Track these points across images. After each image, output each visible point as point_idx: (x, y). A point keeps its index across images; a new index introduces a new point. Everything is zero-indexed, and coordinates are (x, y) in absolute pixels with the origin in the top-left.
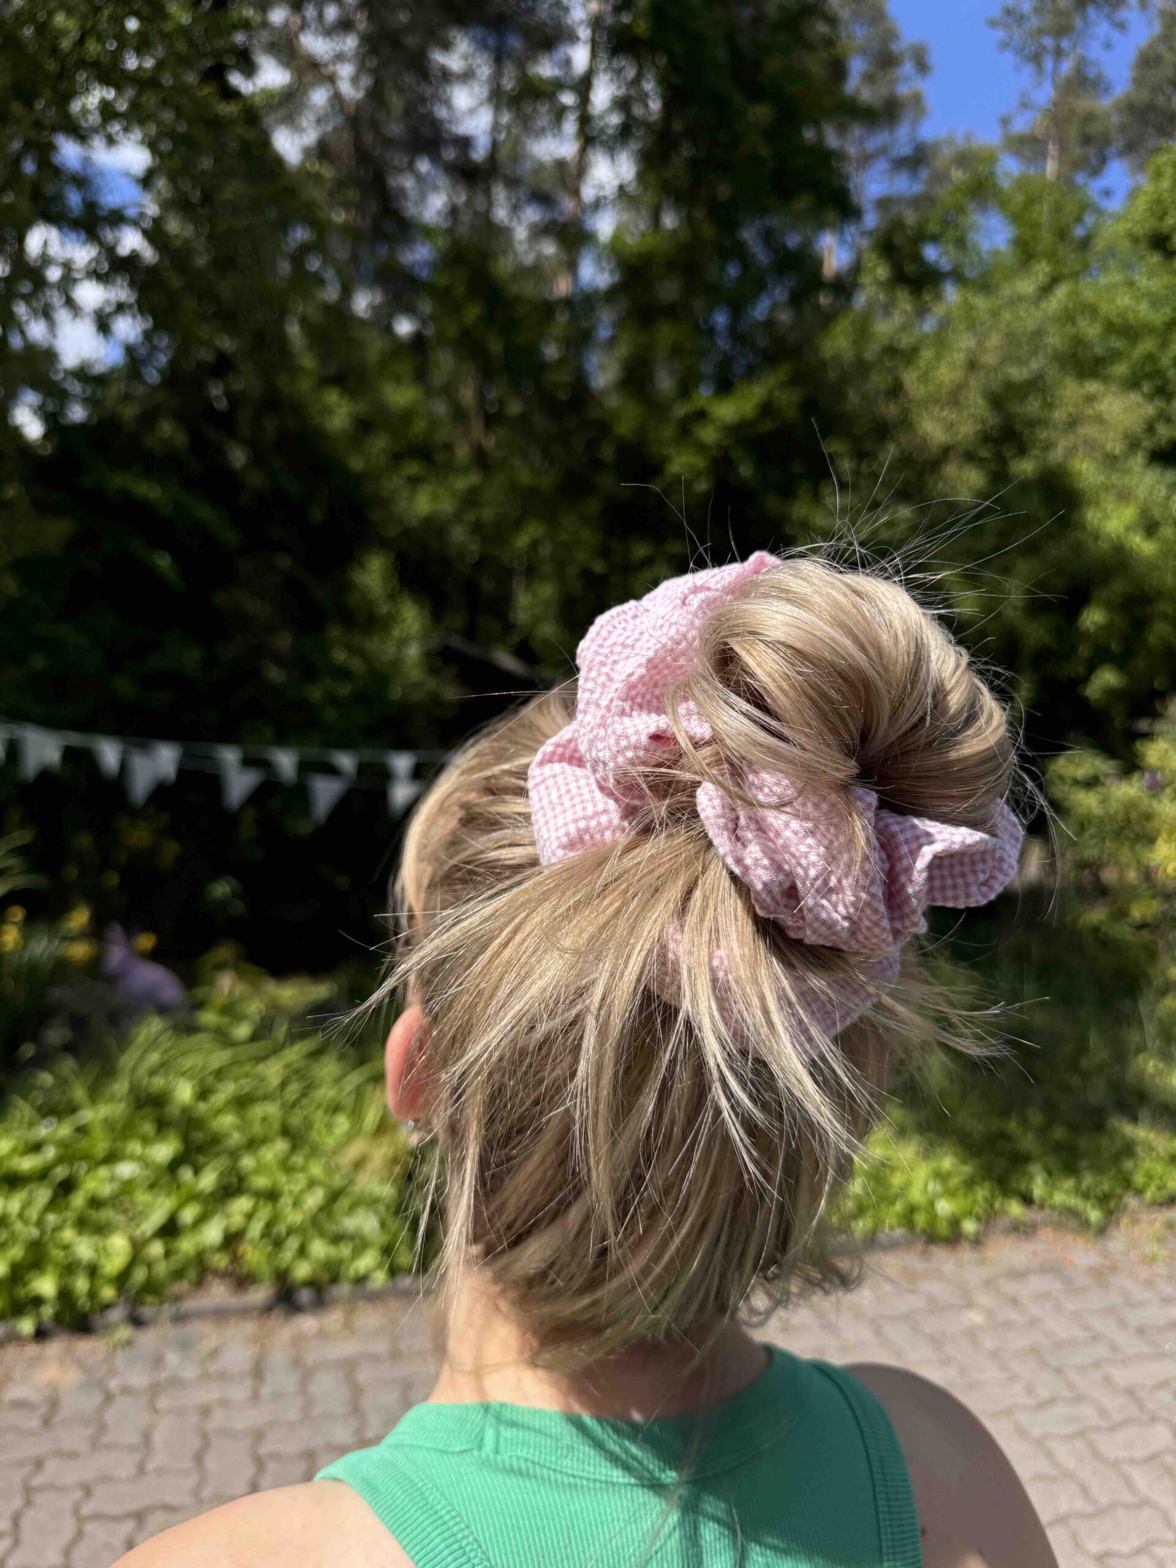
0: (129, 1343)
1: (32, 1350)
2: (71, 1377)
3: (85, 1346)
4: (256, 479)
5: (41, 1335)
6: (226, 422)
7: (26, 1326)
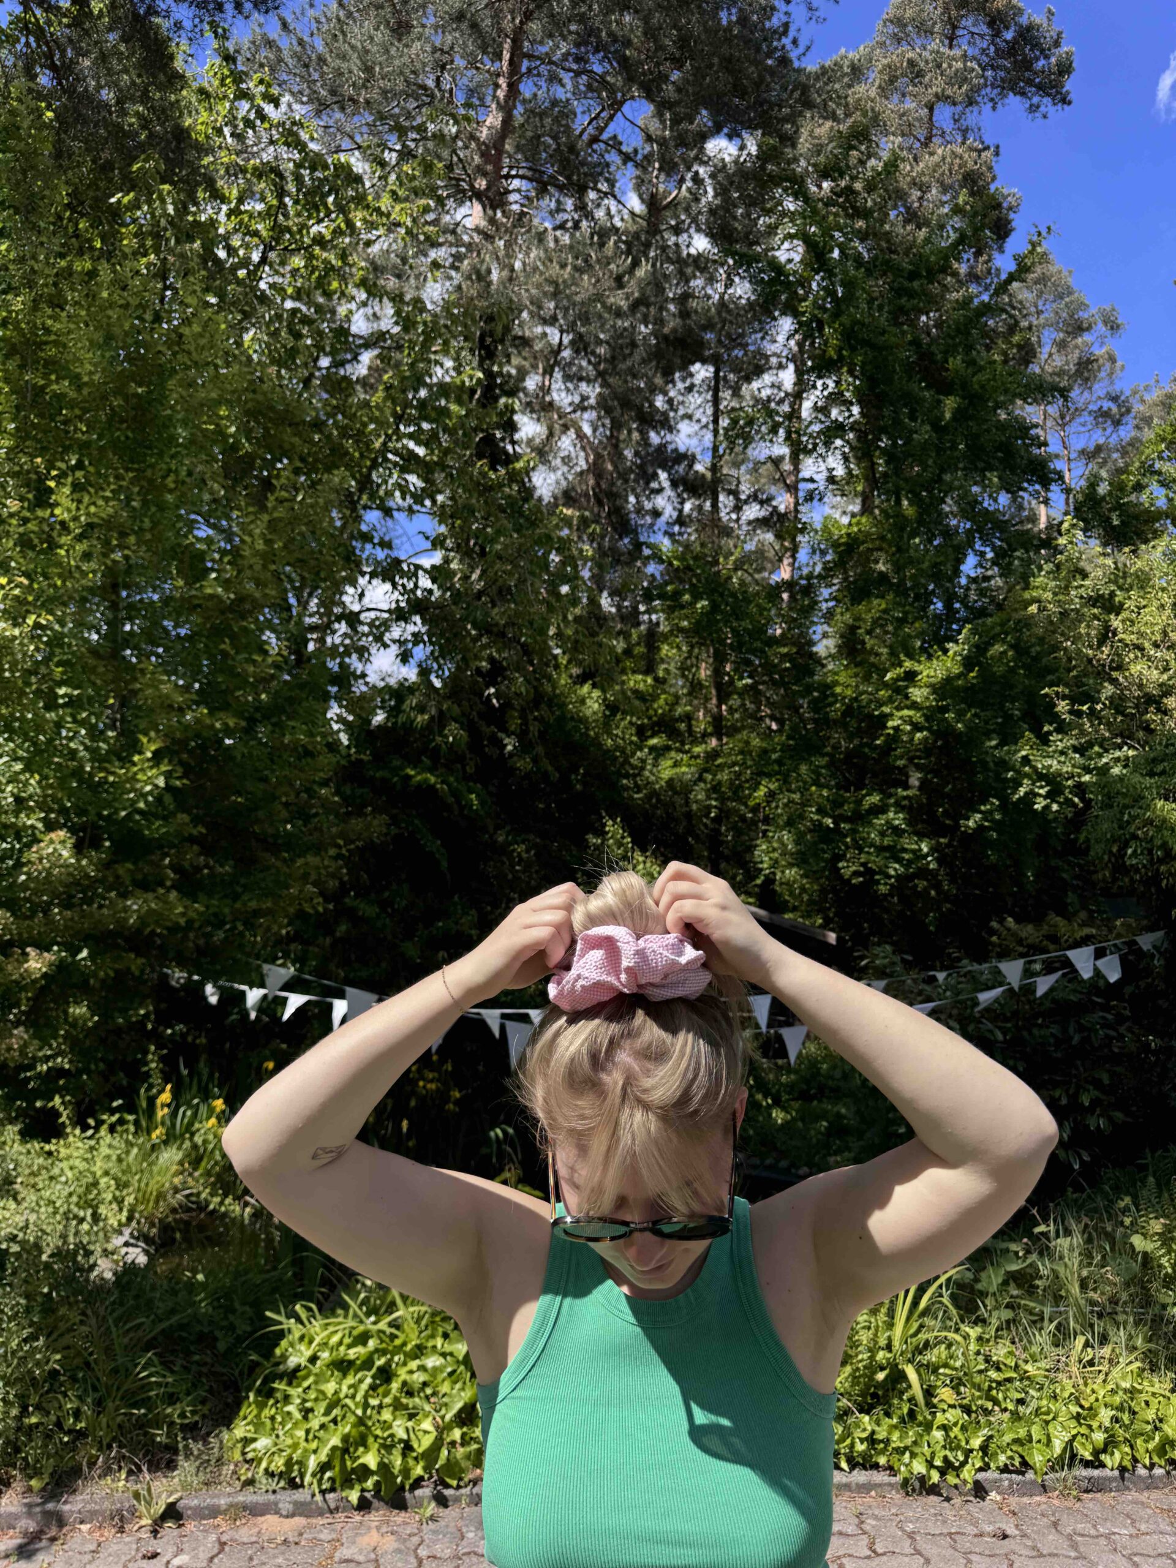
0: (432, 1518)
1: (357, 1517)
2: (389, 1543)
3: (399, 1517)
4: (524, 764)
5: (364, 1505)
6: (497, 718)
7: (354, 1496)
